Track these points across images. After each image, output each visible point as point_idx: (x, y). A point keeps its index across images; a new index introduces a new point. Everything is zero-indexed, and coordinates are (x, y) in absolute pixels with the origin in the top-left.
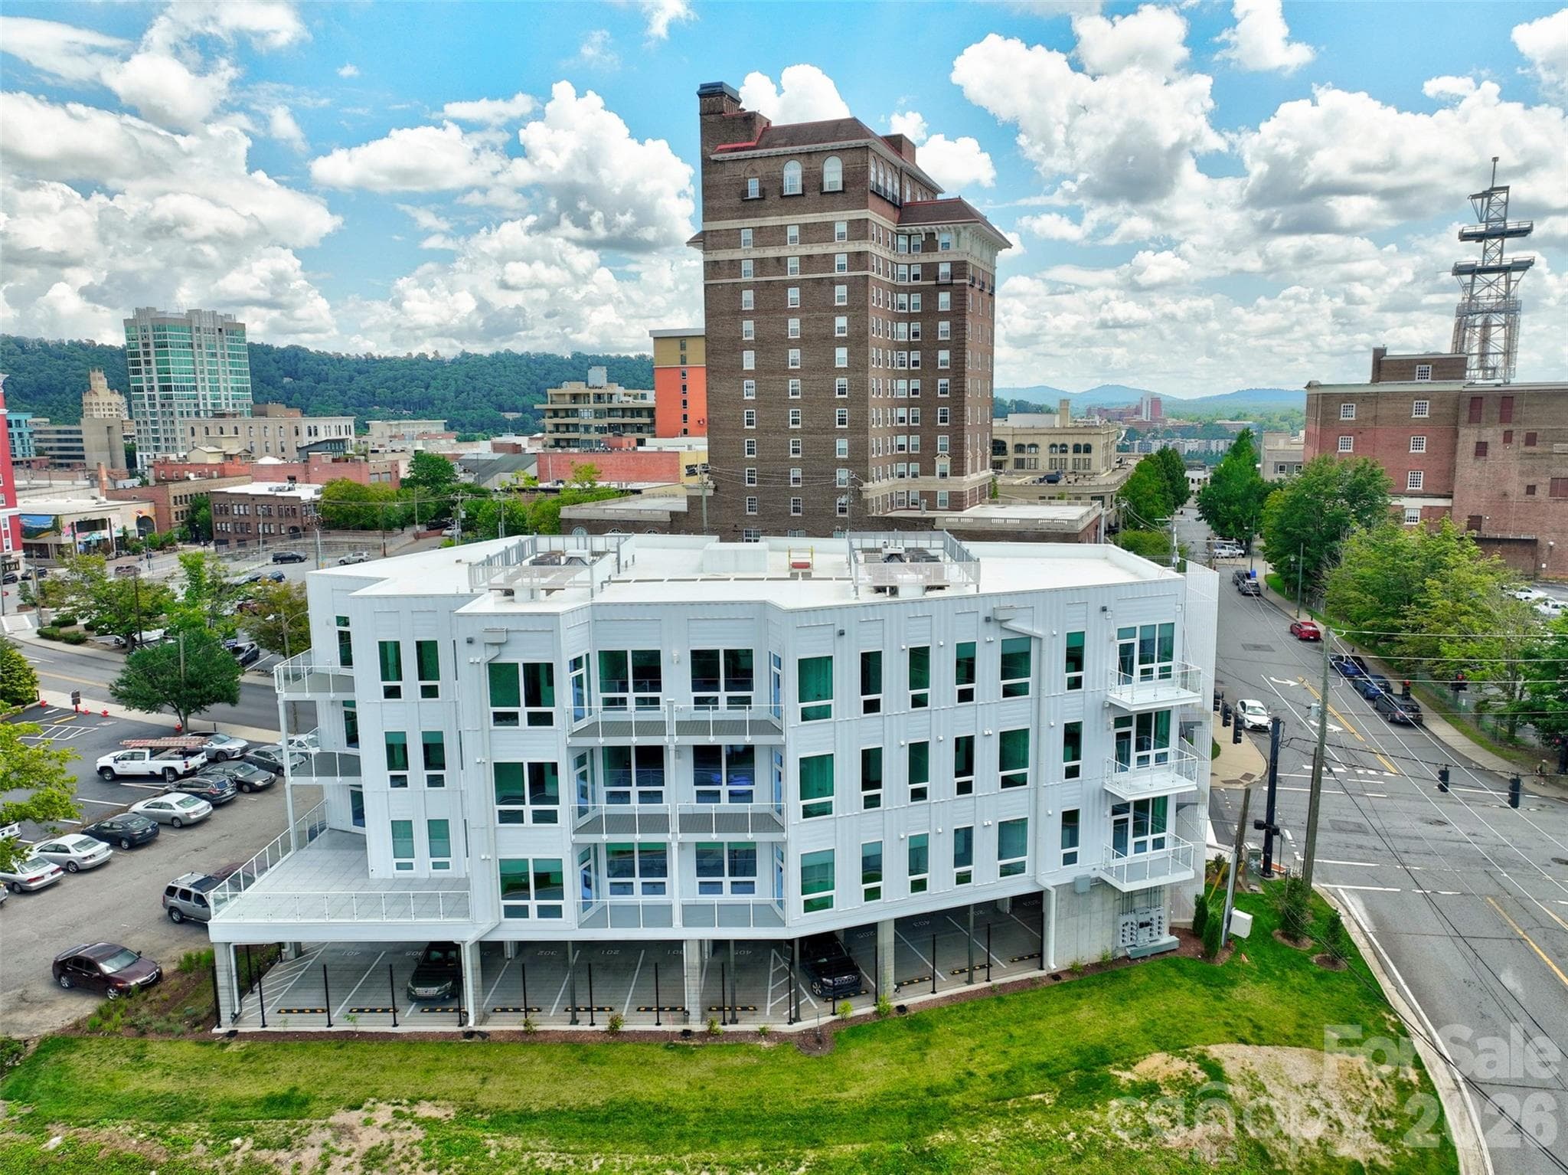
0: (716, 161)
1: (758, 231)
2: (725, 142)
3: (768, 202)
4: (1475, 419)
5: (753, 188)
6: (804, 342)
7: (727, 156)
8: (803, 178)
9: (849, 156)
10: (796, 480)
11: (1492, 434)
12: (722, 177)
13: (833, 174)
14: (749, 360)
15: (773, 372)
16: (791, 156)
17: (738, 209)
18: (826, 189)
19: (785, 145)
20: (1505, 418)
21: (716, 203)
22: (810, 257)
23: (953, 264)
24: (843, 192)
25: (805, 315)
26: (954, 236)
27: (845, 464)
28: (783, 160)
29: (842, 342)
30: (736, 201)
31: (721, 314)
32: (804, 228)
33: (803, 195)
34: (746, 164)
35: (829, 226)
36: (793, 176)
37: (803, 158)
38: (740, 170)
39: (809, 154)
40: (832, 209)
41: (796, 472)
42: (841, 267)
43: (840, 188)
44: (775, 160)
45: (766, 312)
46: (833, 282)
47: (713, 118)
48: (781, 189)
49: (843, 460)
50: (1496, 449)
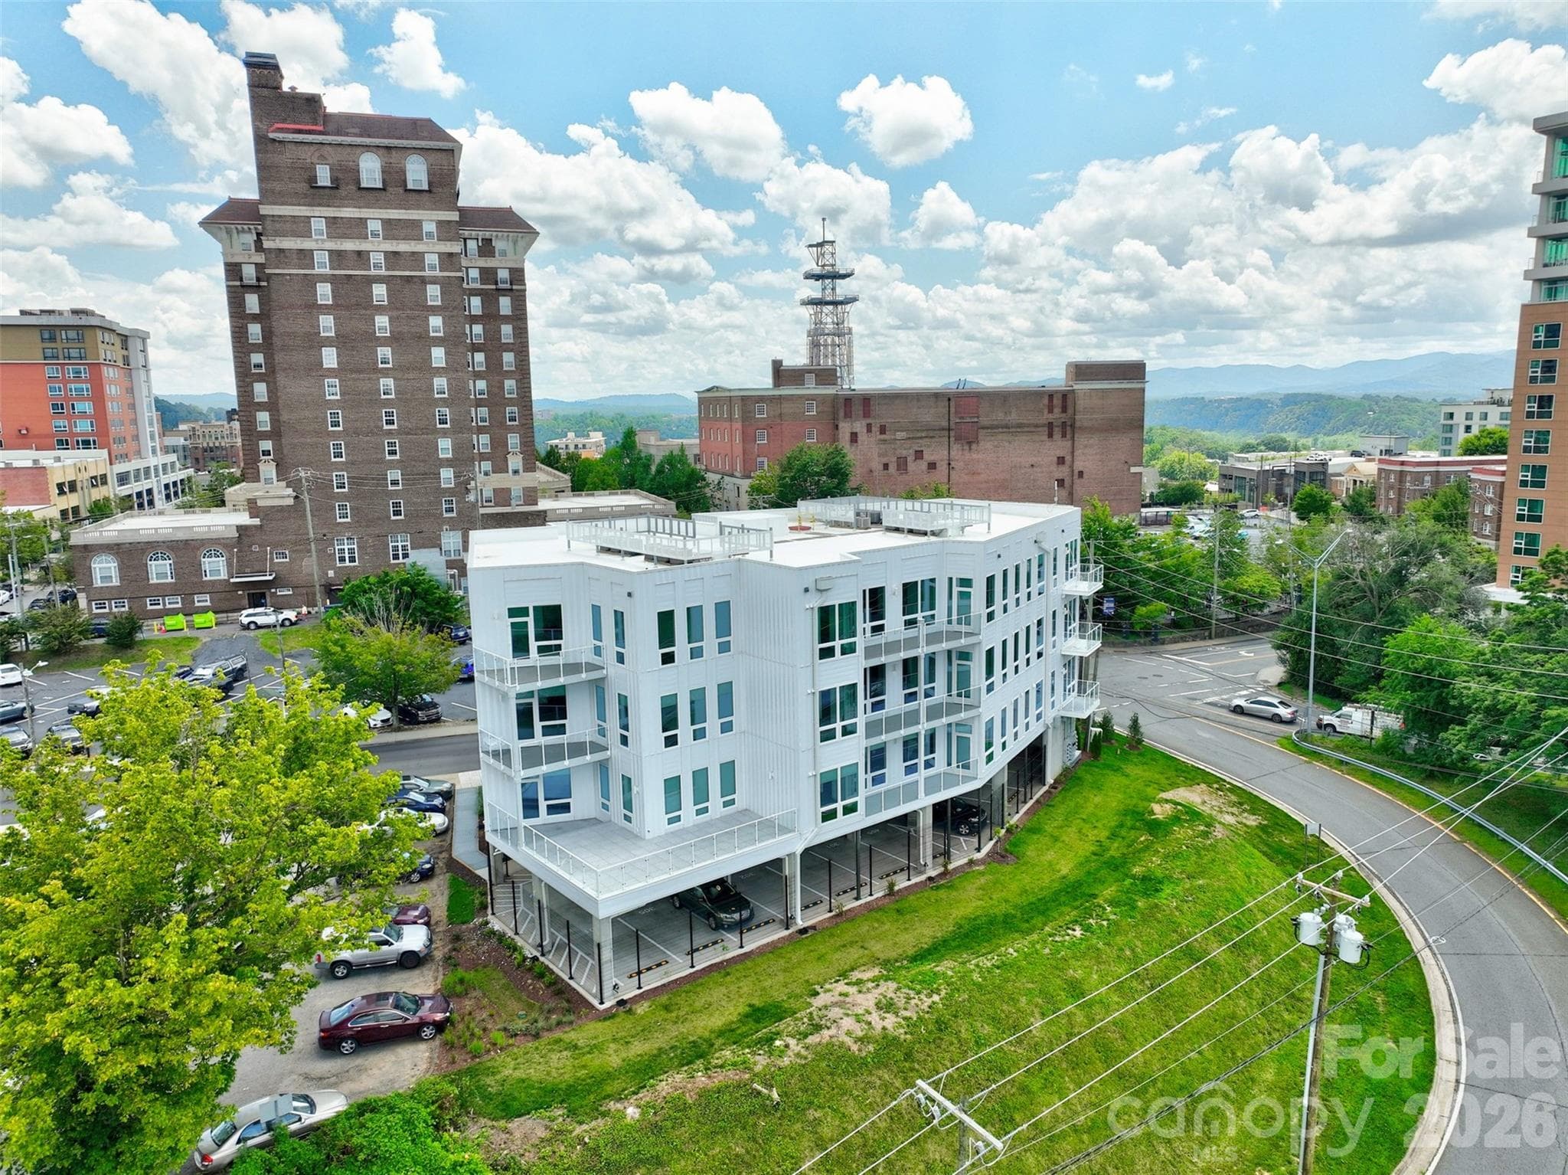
0: (274, 140)
1: (332, 222)
2: (284, 121)
3: (342, 192)
4: (848, 415)
5: (324, 176)
6: (395, 340)
7: (291, 137)
8: (383, 172)
9: (433, 156)
10: (395, 483)
11: (859, 426)
12: (286, 157)
13: (417, 173)
14: (330, 358)
15: (359, 371)
16: (367, 148)
17: (306, 196)
18: (410, 186)
19: (356, 135)
20: (867, 414)
21: (277, 186)
22: (396, 253)
23: (512, 270)
24: (430, 191)
25: (395, 313)
26: (511, 244)
27: (449, 463)
28: (359, 151)
29: (438, 342)
30: (303, 187)
31: (292, 306)
32: (387, 223)
33: (384, 189)
34: (312, 148)
35: (417, 224)
36: (370, 169)
37: (381, 152)
38: (307, 155)
39: (388, 148)
40: (418, 207)
41: (395, 474)
42: (432, 267)
43: (426, 187)
44: (349, 150)
45: (348, 308)
46: (424, 281)
47: (265, 92)
48: (358, 181)
49: (447, 460)
50: (863, 437)
